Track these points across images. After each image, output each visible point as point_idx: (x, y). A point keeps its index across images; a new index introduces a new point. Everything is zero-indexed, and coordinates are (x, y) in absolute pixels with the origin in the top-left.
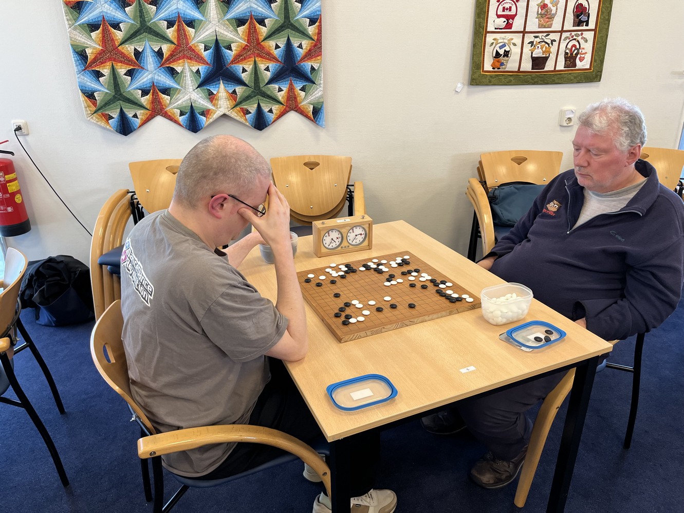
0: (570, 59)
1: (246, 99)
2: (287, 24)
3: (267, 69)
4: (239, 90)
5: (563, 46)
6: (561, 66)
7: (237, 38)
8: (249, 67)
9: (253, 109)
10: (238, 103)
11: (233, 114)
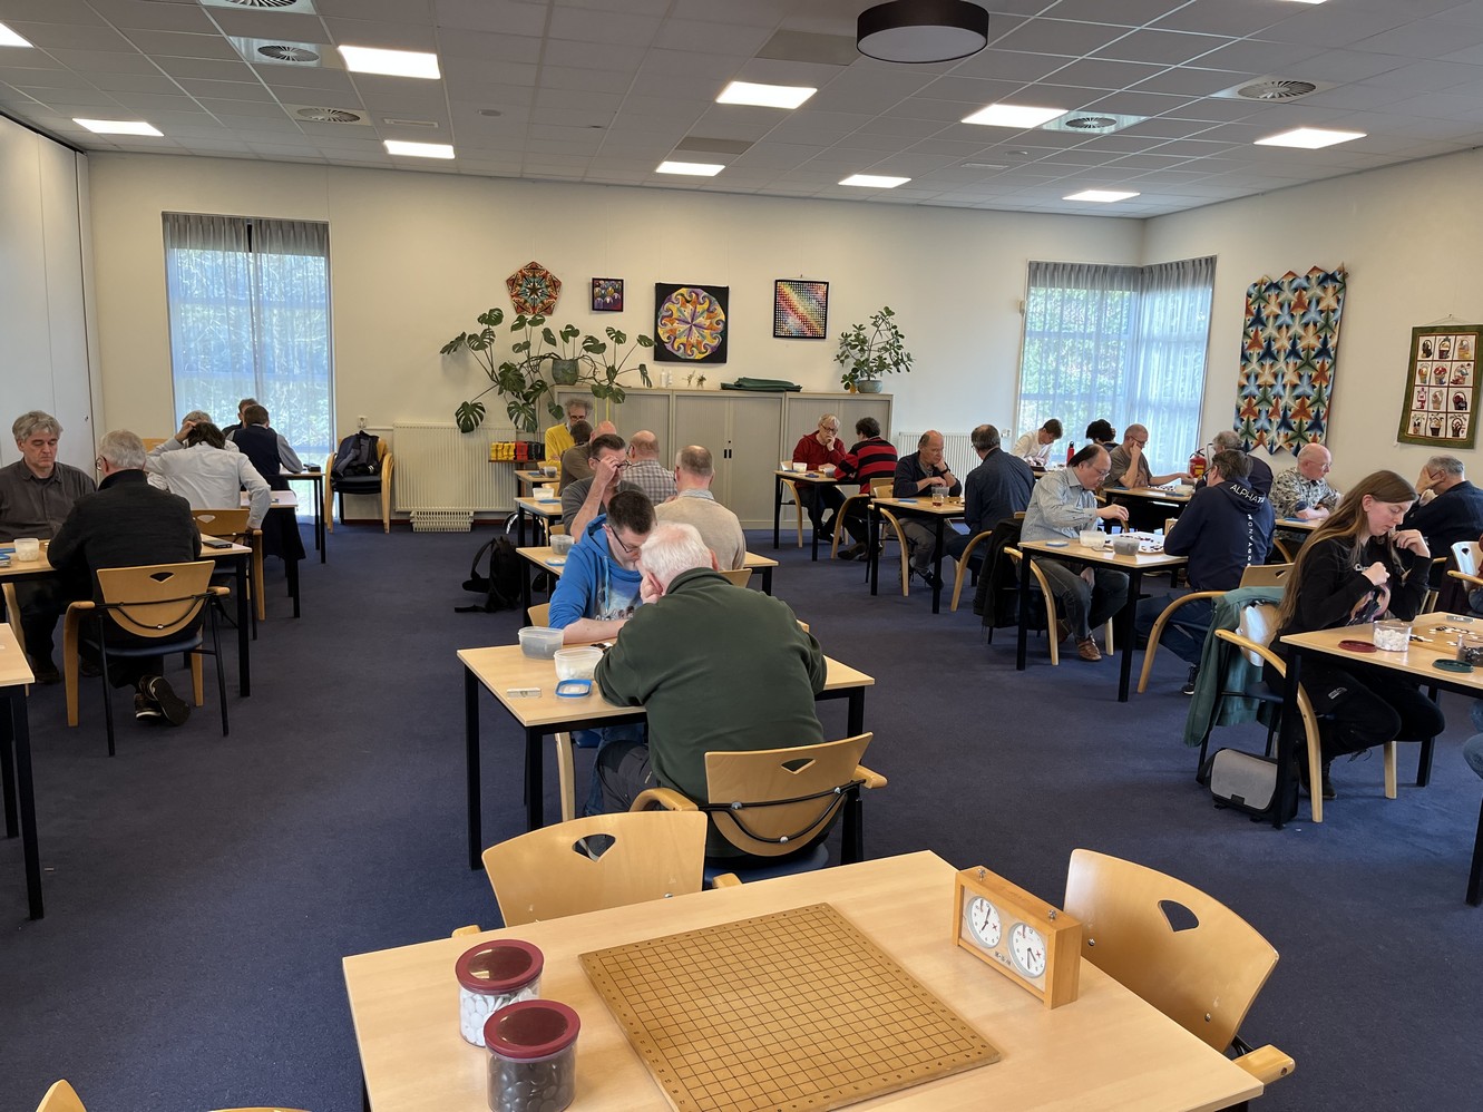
0: (1456, 431)
1: (1293, 438)
2: (1319, 400)
3: (1307, 422)
4: (1290, 433)
5: (1450, 422)
6: (1450, 435)
7: (1295, 405)
8: (1297, 421)
9: (1295, 444)
10: (1288, 440)
11: (1284, 446)
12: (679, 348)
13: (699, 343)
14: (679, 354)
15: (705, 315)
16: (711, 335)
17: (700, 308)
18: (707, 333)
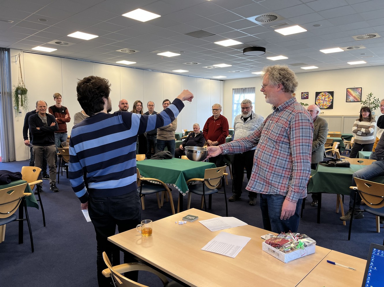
12: (321, 106)
13: (326, 105)
17: (326, 97)
18: (328, 102)
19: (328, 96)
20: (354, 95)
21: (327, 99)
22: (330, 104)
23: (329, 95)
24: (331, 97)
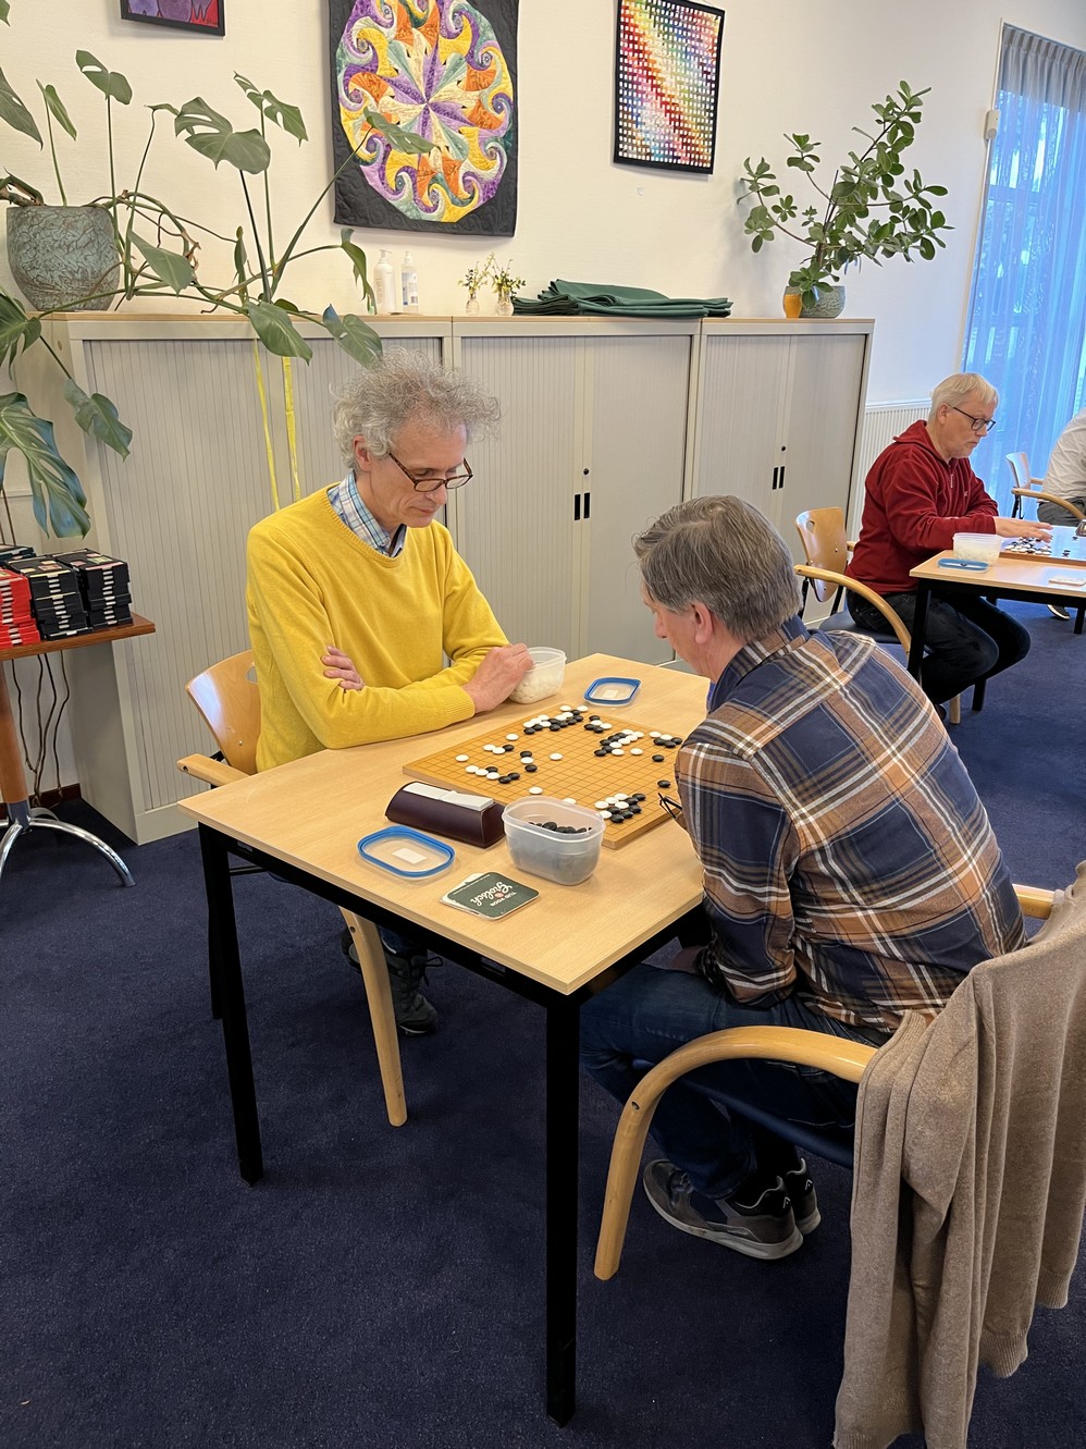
12: (400, 182)
13: (450, 167)
14: (402, 202)
15: (463, 73)
16: (483, 143)
17: (451, 51)
18: (470, 136)
19: (464, 43)
20: (669, 83)
21: (452, 91)
22: (493, 171)
23: (476, 34)
24: (499, 63)
